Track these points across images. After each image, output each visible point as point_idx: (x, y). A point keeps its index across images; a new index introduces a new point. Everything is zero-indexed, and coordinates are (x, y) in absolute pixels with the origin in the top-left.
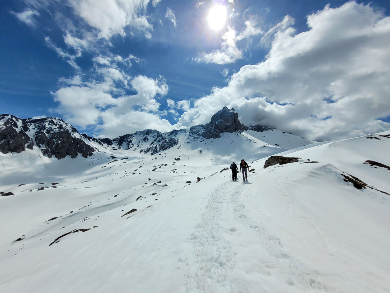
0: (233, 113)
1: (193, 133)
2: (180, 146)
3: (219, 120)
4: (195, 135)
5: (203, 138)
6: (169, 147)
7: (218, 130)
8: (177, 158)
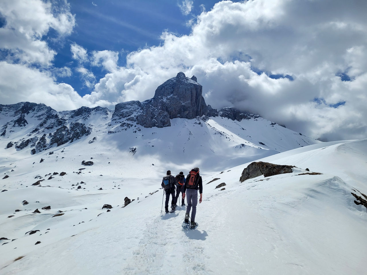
0: (195, 85)
1: (121, 115)
2: (94, 139)
3: (169, 94)
4: (124, 120)
5: (139, 126)
6: (72, 140)
7: (166, 113)
8: (86, 161)
